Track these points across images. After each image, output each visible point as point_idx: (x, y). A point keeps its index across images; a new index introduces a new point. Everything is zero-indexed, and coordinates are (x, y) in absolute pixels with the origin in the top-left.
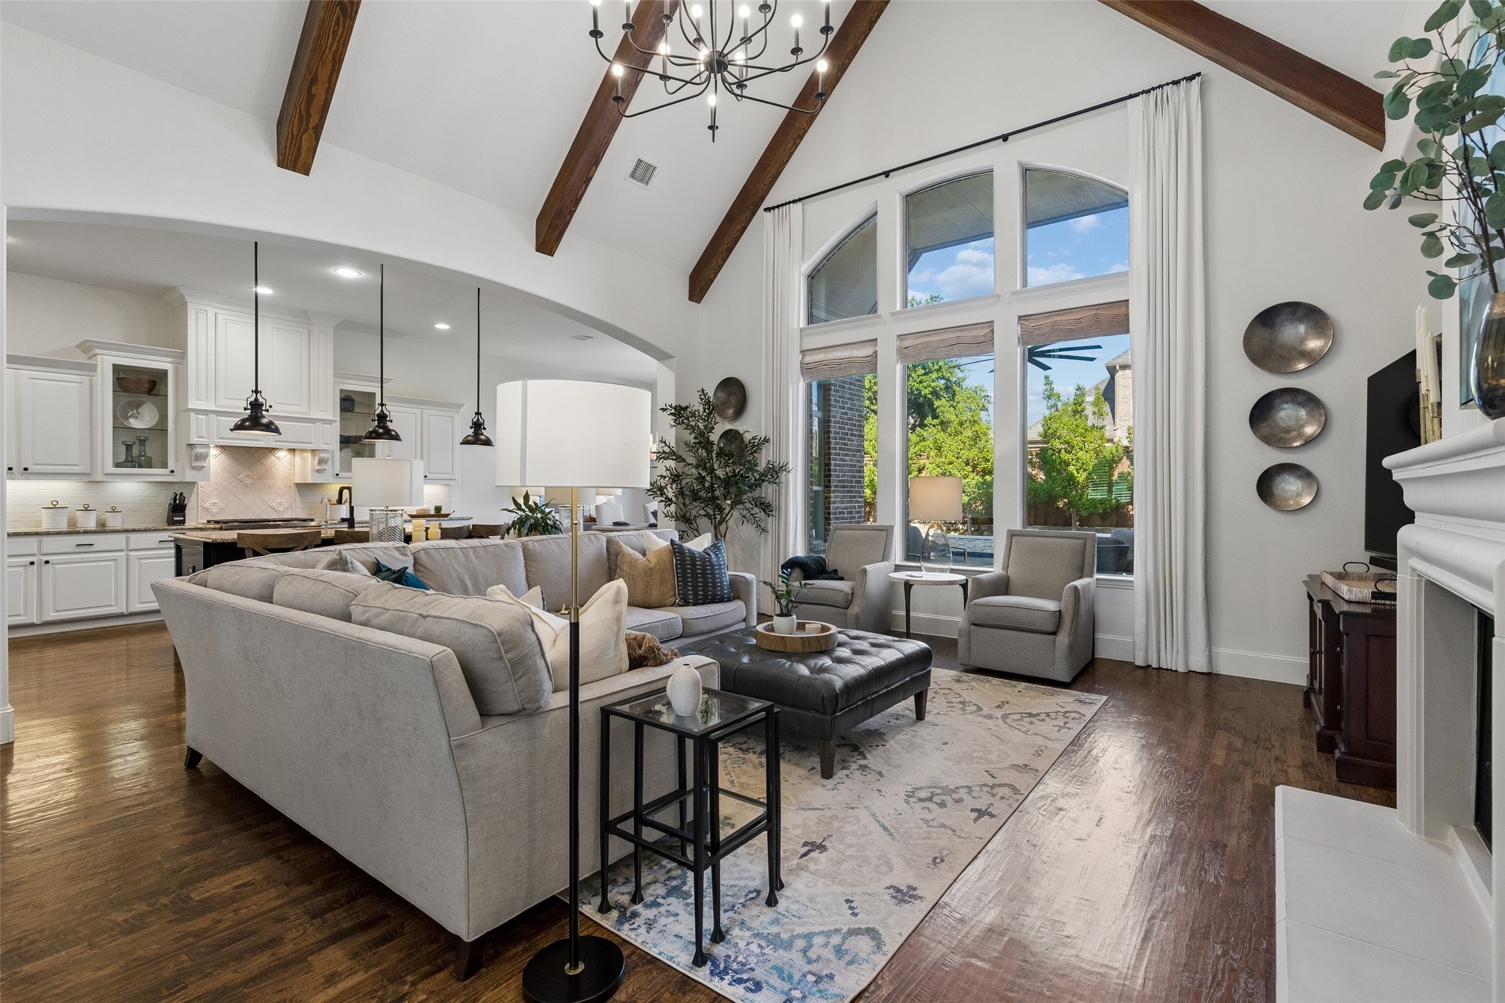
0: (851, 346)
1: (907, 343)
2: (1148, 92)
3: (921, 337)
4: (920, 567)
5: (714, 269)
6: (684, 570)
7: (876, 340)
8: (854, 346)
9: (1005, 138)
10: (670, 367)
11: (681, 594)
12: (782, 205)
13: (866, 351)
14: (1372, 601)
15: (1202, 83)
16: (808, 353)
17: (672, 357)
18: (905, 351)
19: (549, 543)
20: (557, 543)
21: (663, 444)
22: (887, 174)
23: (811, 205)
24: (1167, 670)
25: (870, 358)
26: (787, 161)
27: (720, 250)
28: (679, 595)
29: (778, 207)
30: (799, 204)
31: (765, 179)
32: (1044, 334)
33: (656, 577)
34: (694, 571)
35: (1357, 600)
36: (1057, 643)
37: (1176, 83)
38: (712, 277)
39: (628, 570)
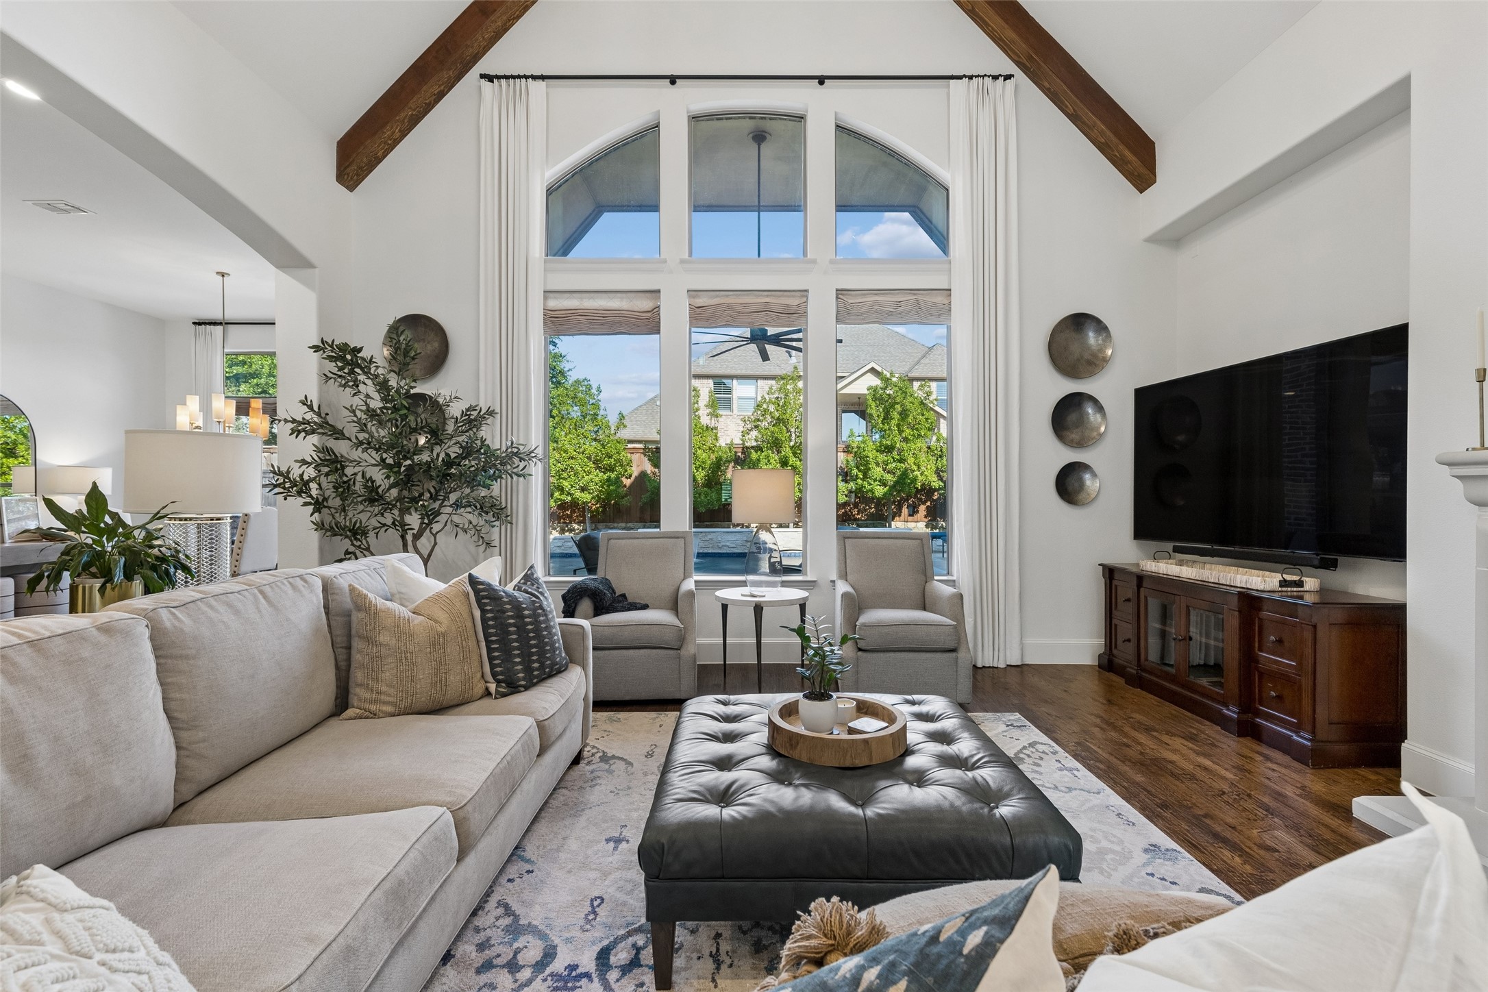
0: (619, 295)
1: (700, 301)
2: (971, 78)
3: (717, 296)
4: (745, 582)
5: (386, 143)
6: (503, 629)
7: (659, 291)
8: (624, 295)
9: (821, 80)
10: (307, 283)
11: (501, 673)
12: (514, 77)
13: (644, 304)
14: (1280, 589)
15: (1016, 87)
16: (551, 295)
17: (311, 266)
18: (698, 311)
19: (211, 607)
20: (230, 605)
21: (305, 409)
22: (673, 80)
23: (564, 91)
24: (990, 667)
25: (649, 314)
26: (519, 17)
27: (402, 115)
28: (494, 675)
29: (507, 77)
30: (541, 84)
31: (487, 29)
32: (861, 313)
33: (453, 649)
34: (521, 628)
35: (1269, 589)
36: (959, 661)
37: (995, 78)
38: (380, 154)
39: (393, 642)
